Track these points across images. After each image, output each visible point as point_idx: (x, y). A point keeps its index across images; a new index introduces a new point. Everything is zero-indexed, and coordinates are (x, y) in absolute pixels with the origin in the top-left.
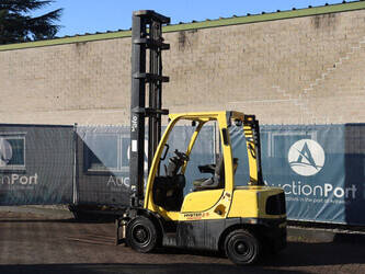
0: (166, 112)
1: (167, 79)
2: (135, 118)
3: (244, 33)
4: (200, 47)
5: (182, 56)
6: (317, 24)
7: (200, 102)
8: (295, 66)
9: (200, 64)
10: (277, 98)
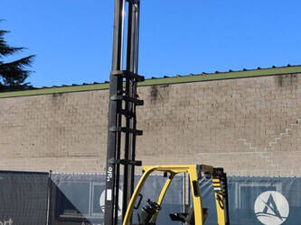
0: (139, 163)
1: (140, 133)
2: (110, 169)
3: (212, 89)
4: (171, 100)
5: (154, 109)
6: (281, 83)
7: (171, 152)
8: (260, 121)
9: (171, 118)
10: (243, 151)
